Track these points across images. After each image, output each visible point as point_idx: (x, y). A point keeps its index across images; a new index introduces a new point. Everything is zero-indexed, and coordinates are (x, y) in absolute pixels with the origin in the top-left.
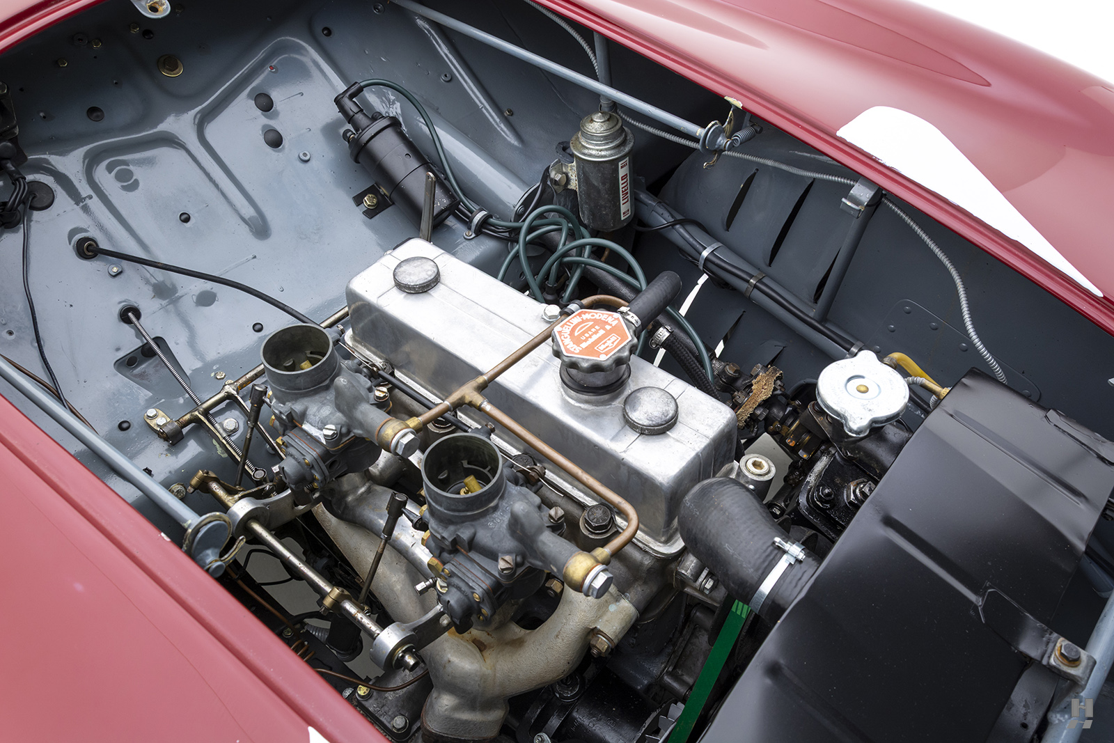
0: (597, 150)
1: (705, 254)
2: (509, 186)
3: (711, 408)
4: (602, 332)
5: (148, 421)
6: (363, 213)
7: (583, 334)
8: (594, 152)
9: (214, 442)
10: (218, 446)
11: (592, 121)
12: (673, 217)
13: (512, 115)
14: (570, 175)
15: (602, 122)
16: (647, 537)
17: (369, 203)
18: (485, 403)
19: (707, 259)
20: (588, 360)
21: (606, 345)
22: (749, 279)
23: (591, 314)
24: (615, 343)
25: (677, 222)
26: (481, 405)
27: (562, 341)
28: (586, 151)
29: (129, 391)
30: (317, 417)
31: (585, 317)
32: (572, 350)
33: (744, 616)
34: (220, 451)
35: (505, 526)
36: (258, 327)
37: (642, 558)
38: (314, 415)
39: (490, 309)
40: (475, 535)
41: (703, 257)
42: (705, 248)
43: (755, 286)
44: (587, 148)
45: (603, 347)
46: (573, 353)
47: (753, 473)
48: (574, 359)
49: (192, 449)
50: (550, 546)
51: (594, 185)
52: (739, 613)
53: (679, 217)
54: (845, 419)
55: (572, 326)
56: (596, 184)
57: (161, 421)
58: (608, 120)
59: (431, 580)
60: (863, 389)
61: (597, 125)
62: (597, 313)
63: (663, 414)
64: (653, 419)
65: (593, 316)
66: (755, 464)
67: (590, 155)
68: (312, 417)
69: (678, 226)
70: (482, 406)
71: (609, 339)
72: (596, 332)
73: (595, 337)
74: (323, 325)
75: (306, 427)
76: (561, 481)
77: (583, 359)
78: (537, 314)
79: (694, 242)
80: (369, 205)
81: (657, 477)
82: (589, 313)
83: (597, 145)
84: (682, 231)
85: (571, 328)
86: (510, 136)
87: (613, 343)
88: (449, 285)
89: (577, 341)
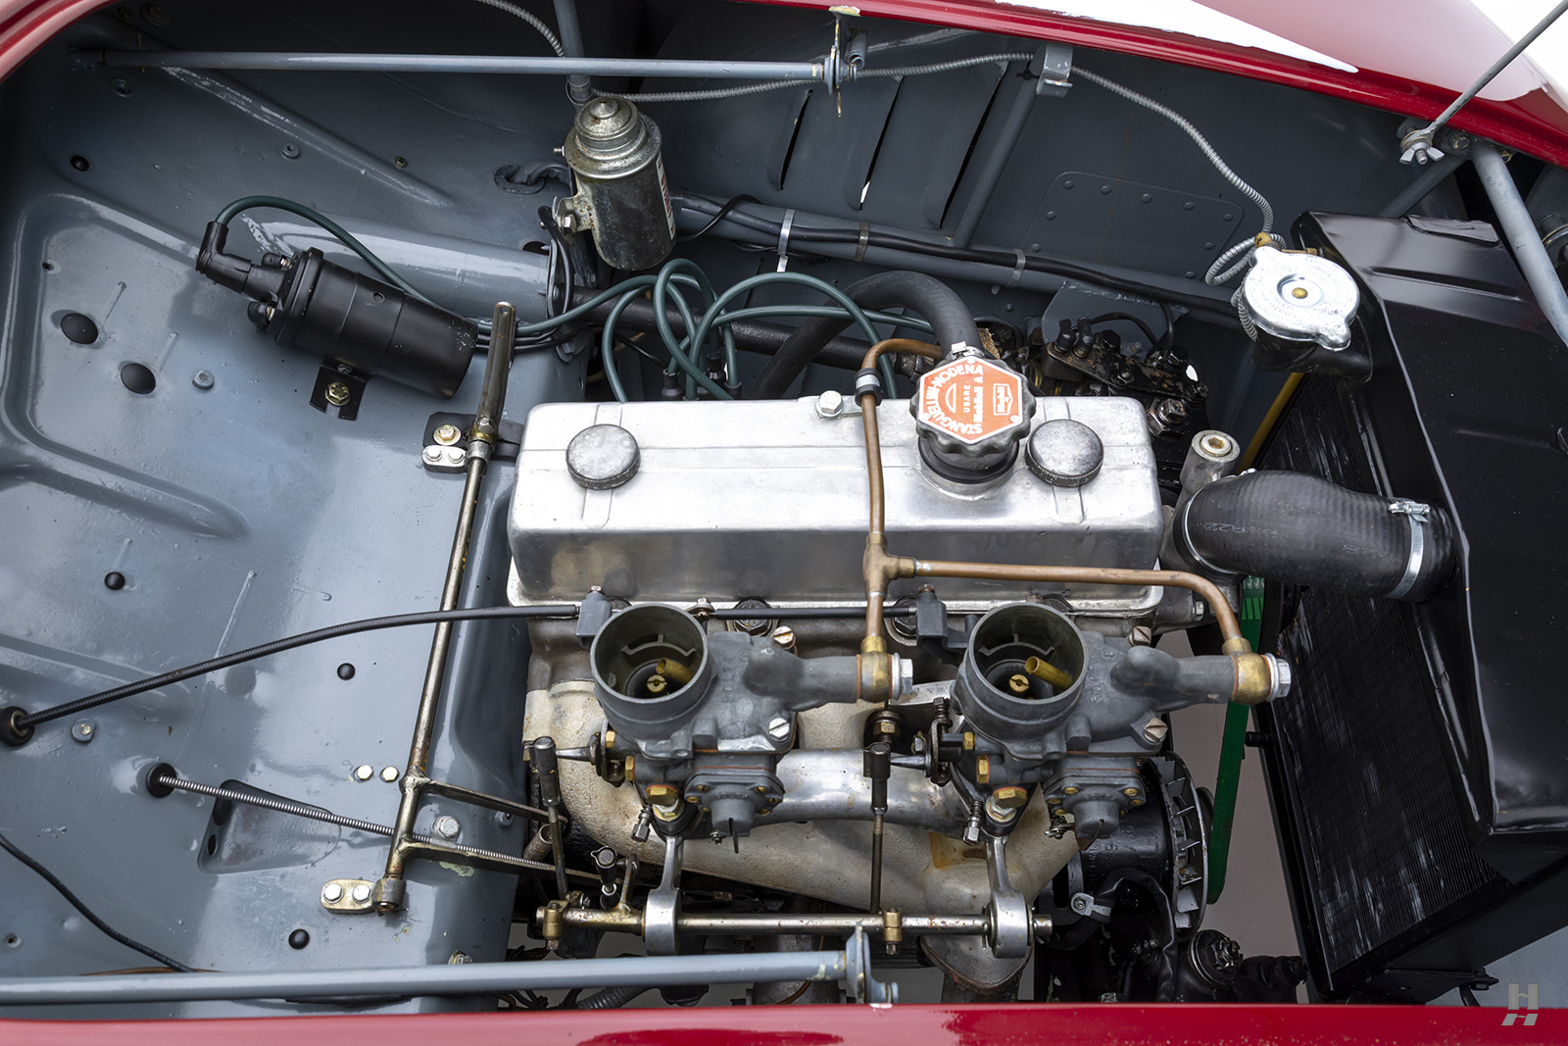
0: (622, 159)
1: (785, 232)
2: (516, 268)
3: (1114, 410)
4: (979, 390)
5: (337, 906)
6: (340, 416)
7: (960, 403)
8: (618, 164)
9: (445, 865)
10: (452, 866)
11: (597, 119)
12: (717, 204)
13: (406, 165)
14: (578, 211)
15: (613, 116)
16: (1121, 601)
17: (340, 399)
18: (918, 563)
19: (791, 237)
20: (1002, 433)
21: (1002, 402)
22: (856, 237)
23: (942, 374)
24: (1010, 394)
25: (726, 209)
26: (915, 569)
27: (947, 428)
28: (605, 166)
29: (255, 889)
30: (739, 723)
31: (939, 381)
32: (971, 432)
33: (1258, 617)
34: (459, 870)
35: (1111, 689)
36: (345, 671)
37: (1121, 628)
38: (733, 724)
39: (745, 444)
40: (1089, 722)
41: (784, 237)
42: (781, 226)
43: (870, 243)
44: (604, 162)
45: (1001, 408)
46: (977, 436)
47: (1220, 456)
48: (985, 443)
49: (424, 898)
50: (1200, 675)
51: (631, 209)
52: (1251, 617)
53: (725, 202)
54: (1319, 335)
55: (936, 402)
56: (634, 206)
57: (363, 891)
58: (619, 109)
59: (974, 818)
60: (1301, 293)
61: (605, 124)
62: (946, 370)
63: (1092, 448)
64: (1087, 460)
65: (945, 376)
66: (1213, 443)
67: (616, 170)
68: (730, 728)
69: (730, 213)
70: (918, 568)
71: (997, 394)
72: (973, 395)
73: (979, 401)
74: (447, 607)
75: (724, 746)
76: (972, 603)
77: (995, 436)
78: (808, 417)
79: (764, 224)
80: (340, 402)
81: (1144, 524)
82: (937, 374)
83: (620, 151)
84: (739, 216)
85: (938, 406)
86: (430, 197)
87: (1006, 395)
88: (656, 445)
89: (968, 419)
